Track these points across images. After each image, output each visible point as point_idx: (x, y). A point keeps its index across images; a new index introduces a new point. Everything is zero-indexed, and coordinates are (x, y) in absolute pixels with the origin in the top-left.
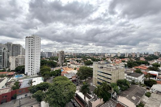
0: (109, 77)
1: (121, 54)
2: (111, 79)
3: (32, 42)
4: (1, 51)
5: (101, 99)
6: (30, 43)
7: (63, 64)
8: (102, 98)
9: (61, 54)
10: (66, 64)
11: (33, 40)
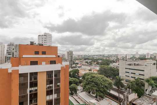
0: (142, 73)
1: (140, 55)
2: (144, 75)
3: (45, 40)
4: (11, 51)
5: (135, 94)
6: (43, 41)
7: (72, 66)
8: (137, 93)
9: (70, 54)
10: (76, 66)
11: (46, 38)
